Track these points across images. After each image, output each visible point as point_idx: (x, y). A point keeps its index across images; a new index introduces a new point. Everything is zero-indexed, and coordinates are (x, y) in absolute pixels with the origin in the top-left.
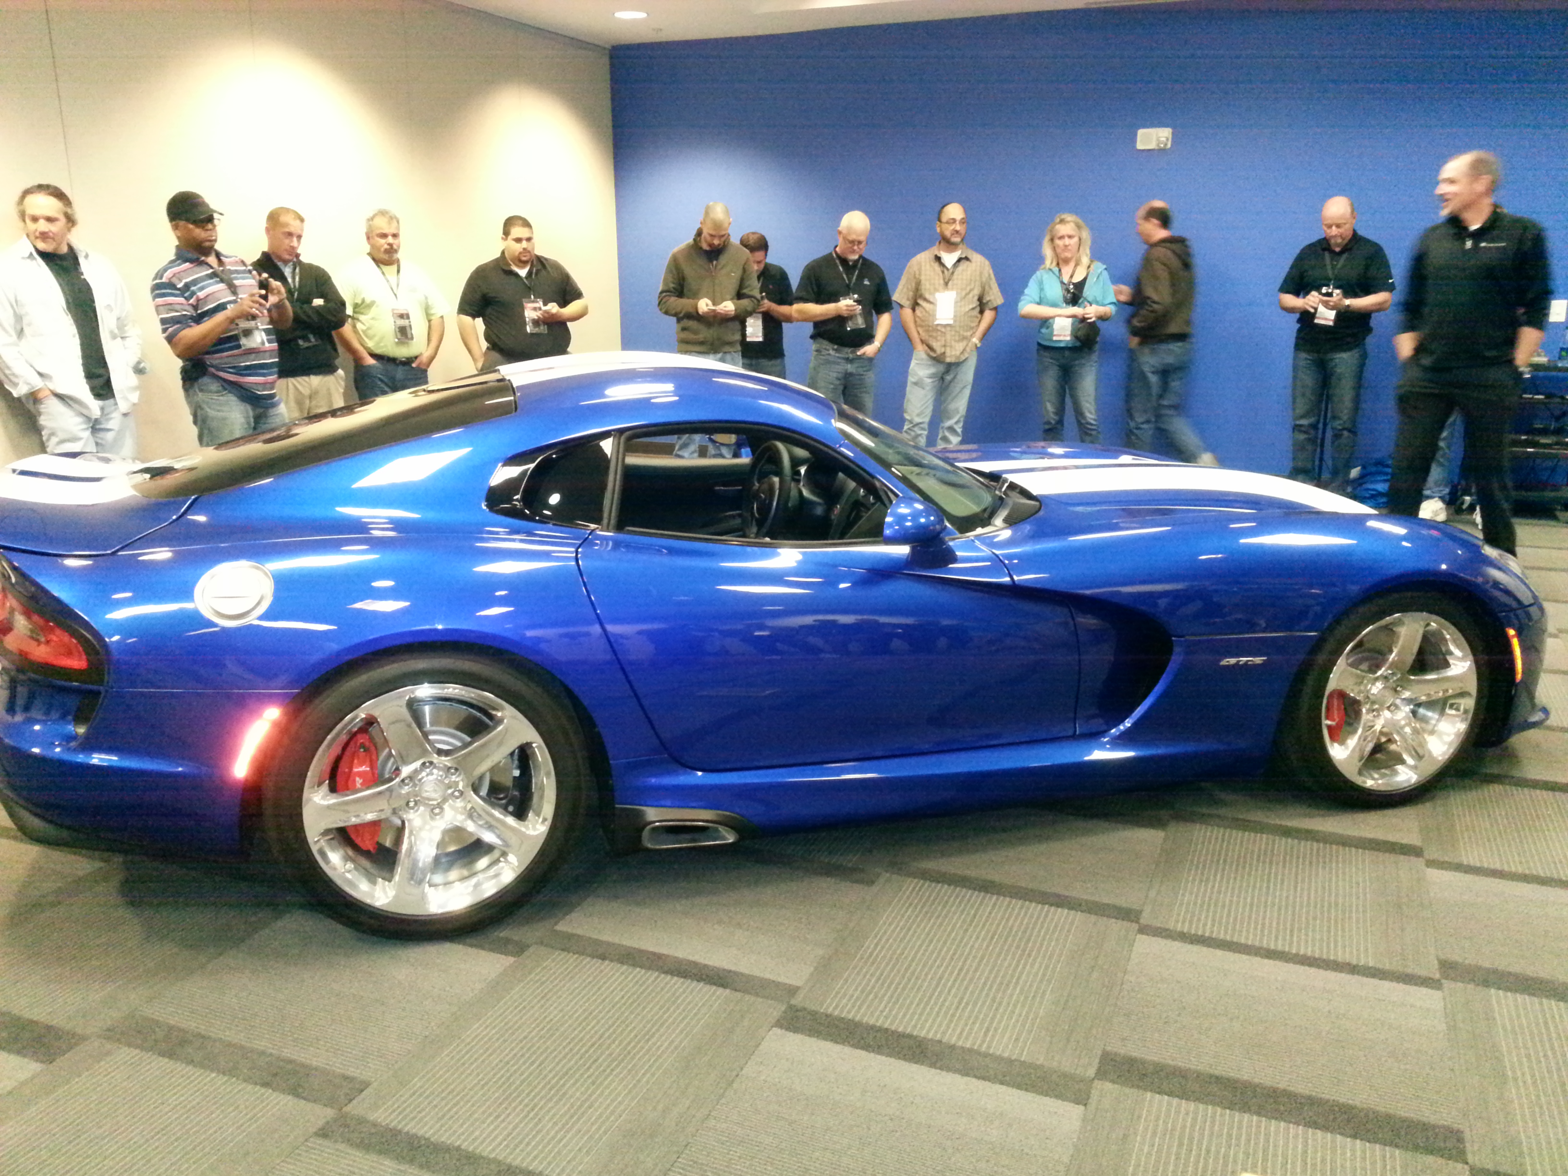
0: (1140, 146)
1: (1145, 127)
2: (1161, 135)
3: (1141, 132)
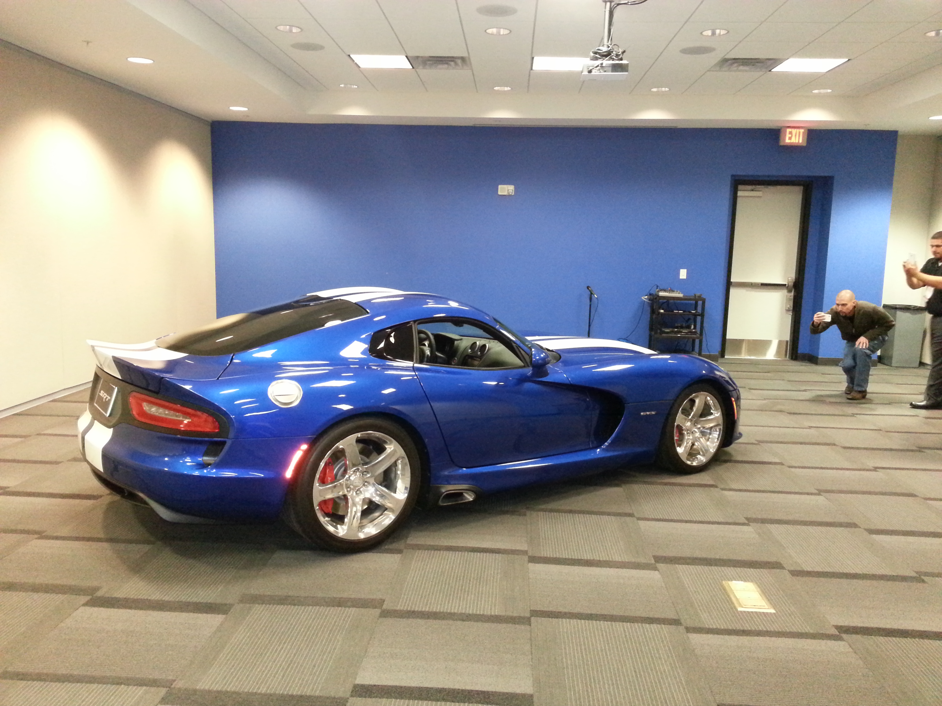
0: (500, 193)
1: (501, 184)
2: (509, 188)
3: (500, 187)
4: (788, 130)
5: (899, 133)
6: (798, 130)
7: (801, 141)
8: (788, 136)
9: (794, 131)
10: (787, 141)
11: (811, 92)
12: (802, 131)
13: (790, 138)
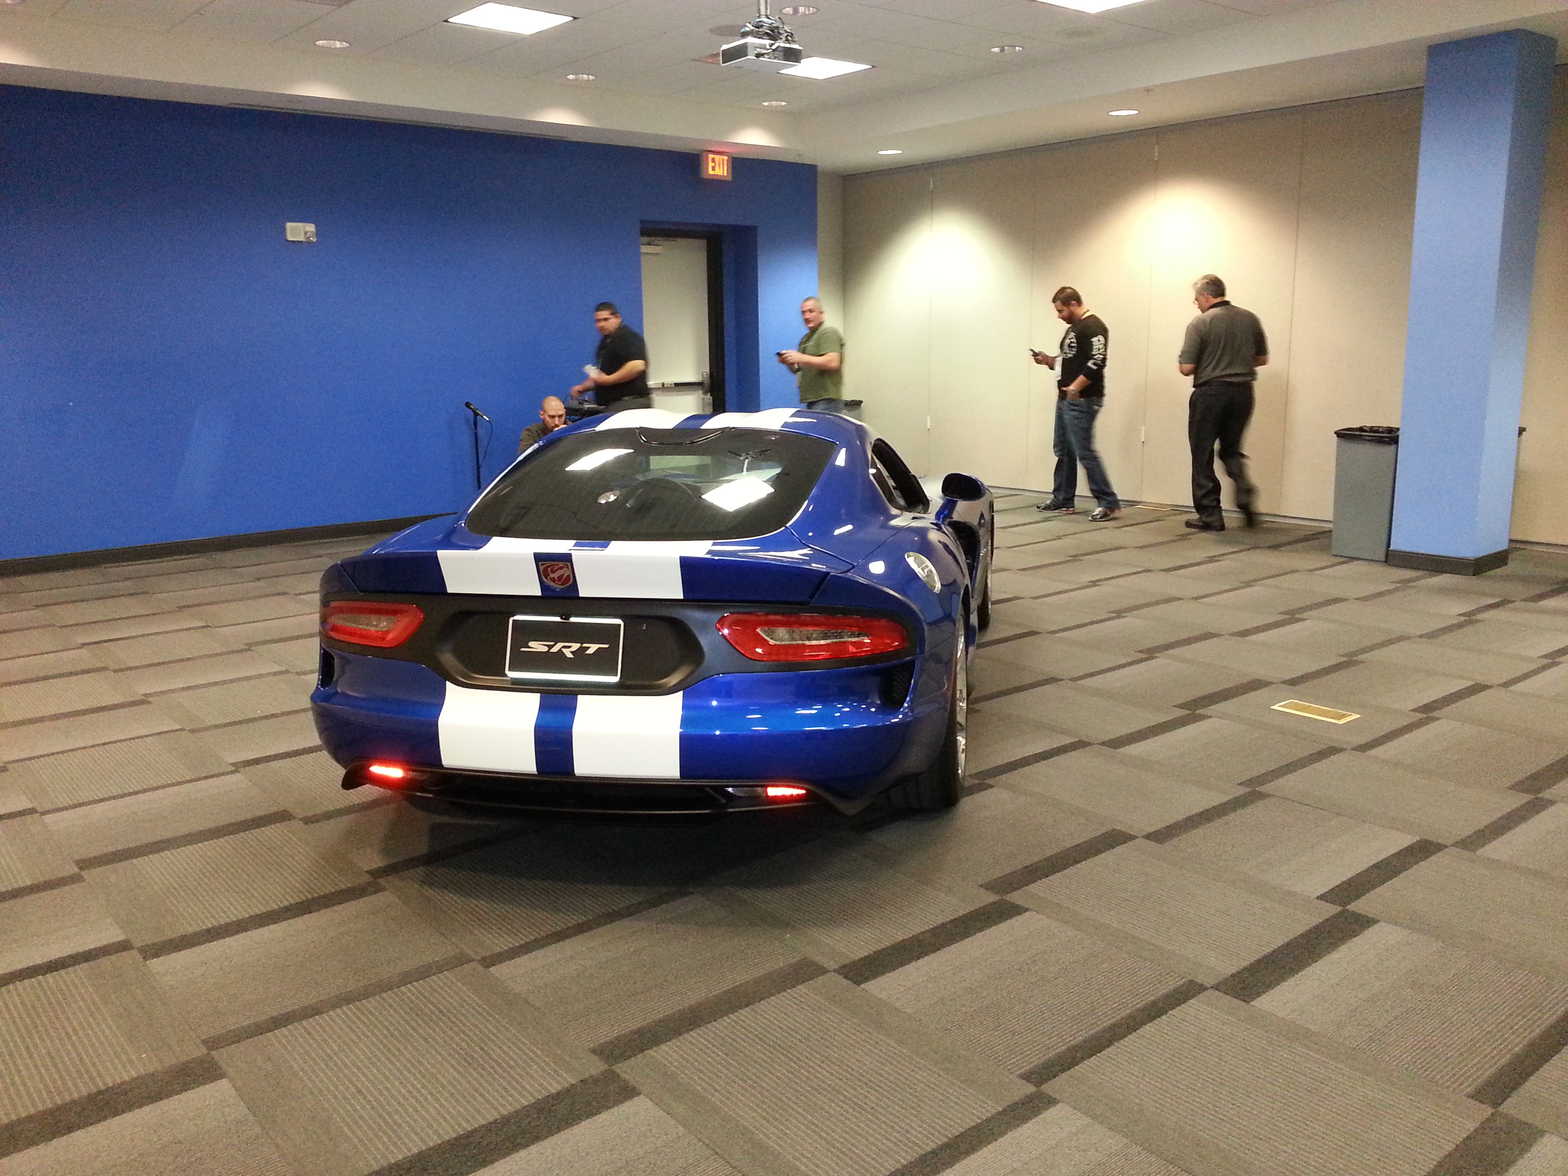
0: (289, 237)
1: (291, 221)
2: (307, 230)
3: (289, 226)
4: (711, 156)
5: (819, 169)
6: (721, 157)
7: (725, 174)
8: (711, 164)
9: (717, 158)
10: (711, 172)
11: (760, 104)
12: (726, 158)
13: (713, 168)
